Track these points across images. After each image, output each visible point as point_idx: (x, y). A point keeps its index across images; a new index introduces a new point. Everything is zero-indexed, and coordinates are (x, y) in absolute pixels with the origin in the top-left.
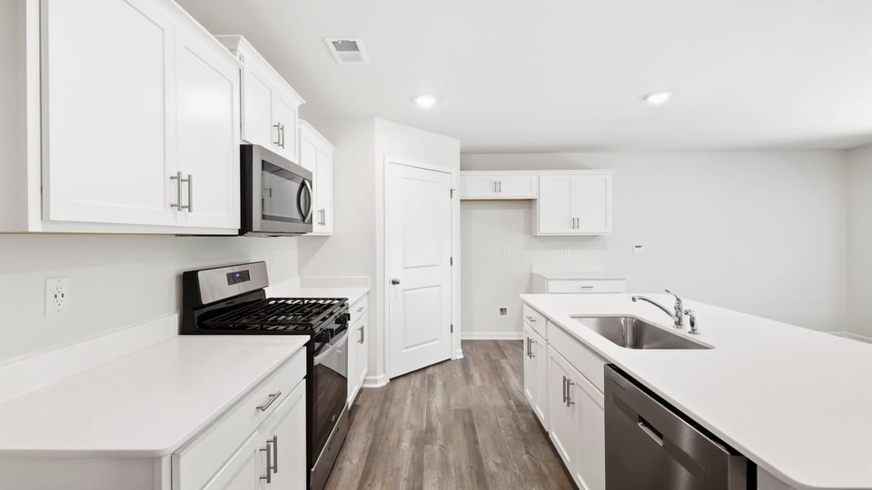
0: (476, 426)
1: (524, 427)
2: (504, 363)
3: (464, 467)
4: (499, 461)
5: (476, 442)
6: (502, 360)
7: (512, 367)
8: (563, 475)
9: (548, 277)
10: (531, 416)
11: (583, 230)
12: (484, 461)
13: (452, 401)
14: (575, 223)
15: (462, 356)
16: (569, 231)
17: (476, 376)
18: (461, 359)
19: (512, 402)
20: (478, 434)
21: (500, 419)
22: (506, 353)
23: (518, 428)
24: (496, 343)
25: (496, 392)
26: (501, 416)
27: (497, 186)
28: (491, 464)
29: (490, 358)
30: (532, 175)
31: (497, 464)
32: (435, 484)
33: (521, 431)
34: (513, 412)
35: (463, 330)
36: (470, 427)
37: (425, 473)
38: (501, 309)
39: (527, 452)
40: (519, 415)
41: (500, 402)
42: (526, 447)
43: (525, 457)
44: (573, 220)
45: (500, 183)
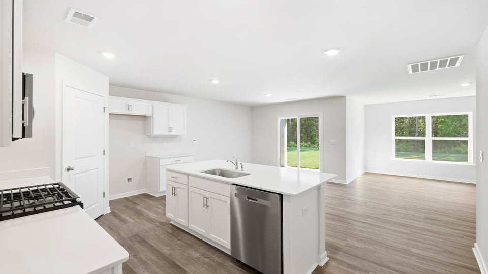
0: (146, 240)
1: (170, 231)
2: (138, 207)
3: (153, 258)
4: (169, 248)
5: (152, 246)
6: (137, 207)
7: (145, 208)
8: (197, 241)
9: (160, 157)
10: (170, 226)
11: (175, 133)
12: (162, 251)
13: (122, 234)
15: (110, 211)
16: (166, 133)
17: (127, 218)
18: (110, 213)
19: (157, 223)
20: (150, 243)
21: (156, 233)
22: (137, 203)
23: (168, 232)
24: (126, 199)
25: (145, 222)
26: (156, 231)
27: (129, 107)
28: (165, 251)
29: (129, 207)
30: (149, 103)
31: (169, 250)
32: (144, 272)
33: (170, 233)
34: (161, 227)
35: (110, 195)
36: (143, 241)
37: (134, 270)
38: (128, 179)
39: (179, 240)
40: (165, 227)
41: (151, 226)
42: (176, 238)
43: (179, 242)
44: (170, 128)
45: (131, 105)
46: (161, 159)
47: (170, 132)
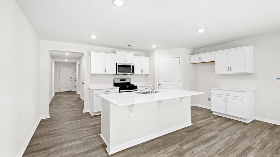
11: (233, 71)
14: (230, 69)
27: (200, 58)
30: (212, 53)
38: (209, 99)
44: (229, 68)
45: (201, 57)
46: (212, 89)
47: (229, 71)
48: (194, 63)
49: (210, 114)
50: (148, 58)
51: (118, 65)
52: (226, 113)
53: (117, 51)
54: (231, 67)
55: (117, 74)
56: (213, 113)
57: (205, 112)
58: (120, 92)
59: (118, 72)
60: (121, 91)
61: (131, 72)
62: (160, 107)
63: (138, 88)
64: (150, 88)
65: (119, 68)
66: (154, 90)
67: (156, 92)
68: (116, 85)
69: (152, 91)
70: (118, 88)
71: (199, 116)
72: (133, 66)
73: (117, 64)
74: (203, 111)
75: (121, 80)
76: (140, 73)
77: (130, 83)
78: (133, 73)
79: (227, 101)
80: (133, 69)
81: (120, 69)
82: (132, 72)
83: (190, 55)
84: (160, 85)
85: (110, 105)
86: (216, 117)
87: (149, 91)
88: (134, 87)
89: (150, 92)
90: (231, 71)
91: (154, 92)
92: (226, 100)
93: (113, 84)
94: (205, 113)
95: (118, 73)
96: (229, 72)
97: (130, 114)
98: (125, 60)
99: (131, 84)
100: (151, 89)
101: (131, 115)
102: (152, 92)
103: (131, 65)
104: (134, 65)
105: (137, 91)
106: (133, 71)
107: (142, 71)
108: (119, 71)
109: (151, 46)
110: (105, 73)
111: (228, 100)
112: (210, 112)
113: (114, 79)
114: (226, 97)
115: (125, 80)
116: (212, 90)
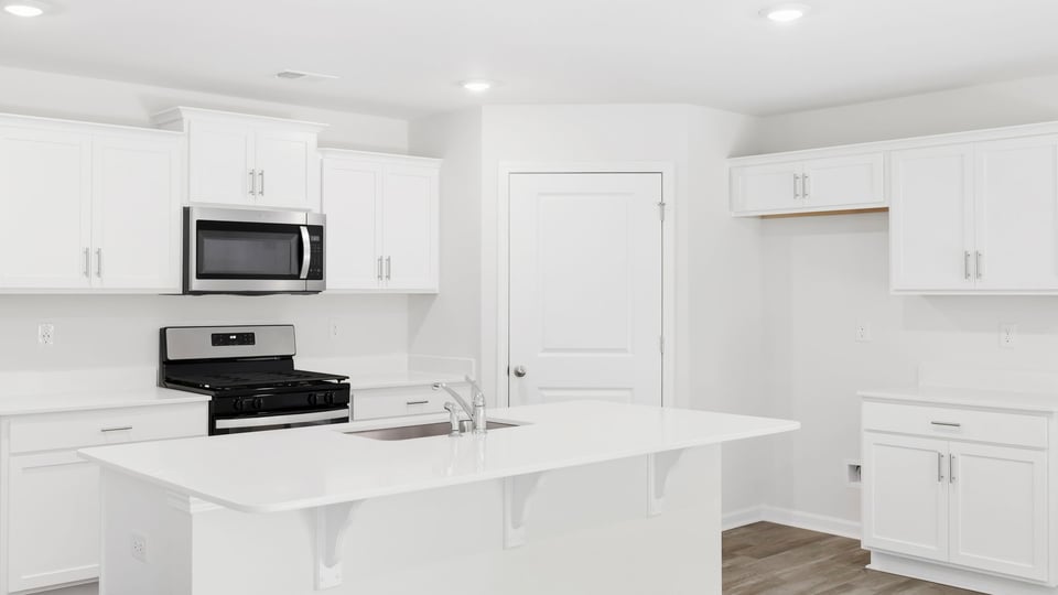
11: (991, 281)
14: (971, 264)
27: (800, 184)
30: (873, 153)
38: (852, 467)
44: (967, 255)
45: (805, 177)
46: (866, 398)
47: (967, 275)
48: (763, 217)
49: (856, 569)
50: (429, 168)
51: (201, 225)
52: (943, 558)
53: (188, 114)
54: (978, 255)
55: (186, 290)
56: (875, 565)
57: (823, 559)
58: (213, 431)
59: (199, 276)
60: (221, 424)
61: (297, 277)
62: (516, 525)
63: (358, 402)
64: (451, 400)
65: (209, 243)
66: (481, 412)
67: (491, 425)
68: (177, 374)
69: (464, 415)
70: (197, 405)
71: (784, 582)
72: (317, 231)
73: (186, 212)
74: (814, 556)
75: (220, 339)
76: (367, 281)
77: (288, 359)
78: (313, 284)
79: (952, 479)
80: (318, 249)
81: (217, 246)
82: (310, 277)
83: (732, 156)
84: (519, 375)
85: (190, 516)
86: (888, 584)
87: (444, 417)
88: (326, 396)
89: (456, 426)
90: (978, 275)
91: (481, 424)
92: (946, 472)
93: (153, 369)
94: (821, 567)
95: (196, 284)
96: (971, 286)
97: (323, 570)
98: (256, 180)
99: (299, 365)
100: (458, 407)
101: (330, 576)
102: (462, 430)
103: (297, 219)
104: (324, 217)
105: (345, 420)
106: (317, 272)
107: (384, 268)
108: (207, 269)
109: (460, 83)
110: (95, 285)
111: (959, 473)
112: (853, 555)
113: (163, 332)
114: (943, 447)
115: (247, 339)
116: (866, 405)
